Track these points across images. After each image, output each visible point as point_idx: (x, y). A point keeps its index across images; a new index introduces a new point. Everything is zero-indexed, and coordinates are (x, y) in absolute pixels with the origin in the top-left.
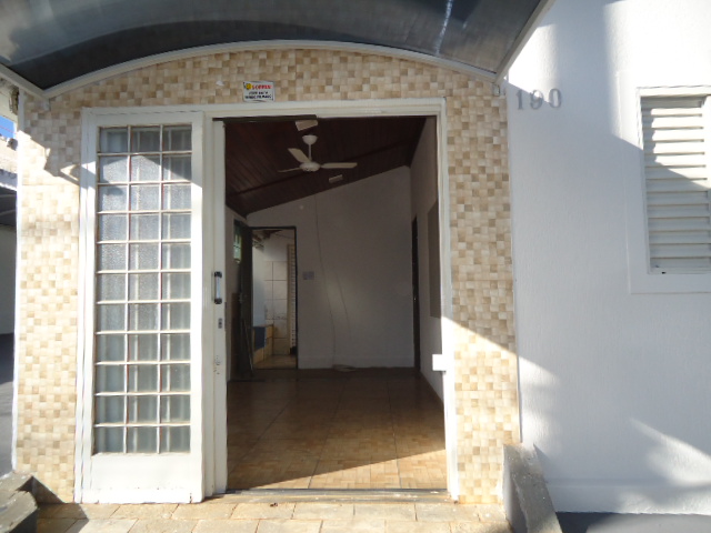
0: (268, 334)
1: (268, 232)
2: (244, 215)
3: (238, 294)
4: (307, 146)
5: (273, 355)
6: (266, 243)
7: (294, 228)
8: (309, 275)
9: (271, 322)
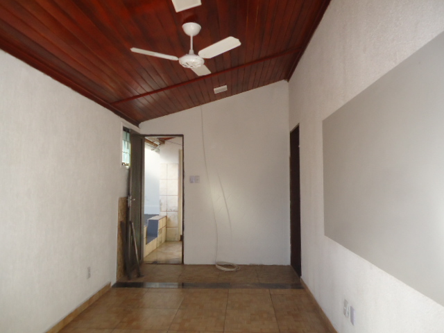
0: (161, 225)
1: (163, 139)
2: (137, 123)
3: (127, 198)
4: (189, 37)
5: (166, 241)
6: (162, 148)
7: (182, 136)
8: (195, 179)
9: (164, 214)
